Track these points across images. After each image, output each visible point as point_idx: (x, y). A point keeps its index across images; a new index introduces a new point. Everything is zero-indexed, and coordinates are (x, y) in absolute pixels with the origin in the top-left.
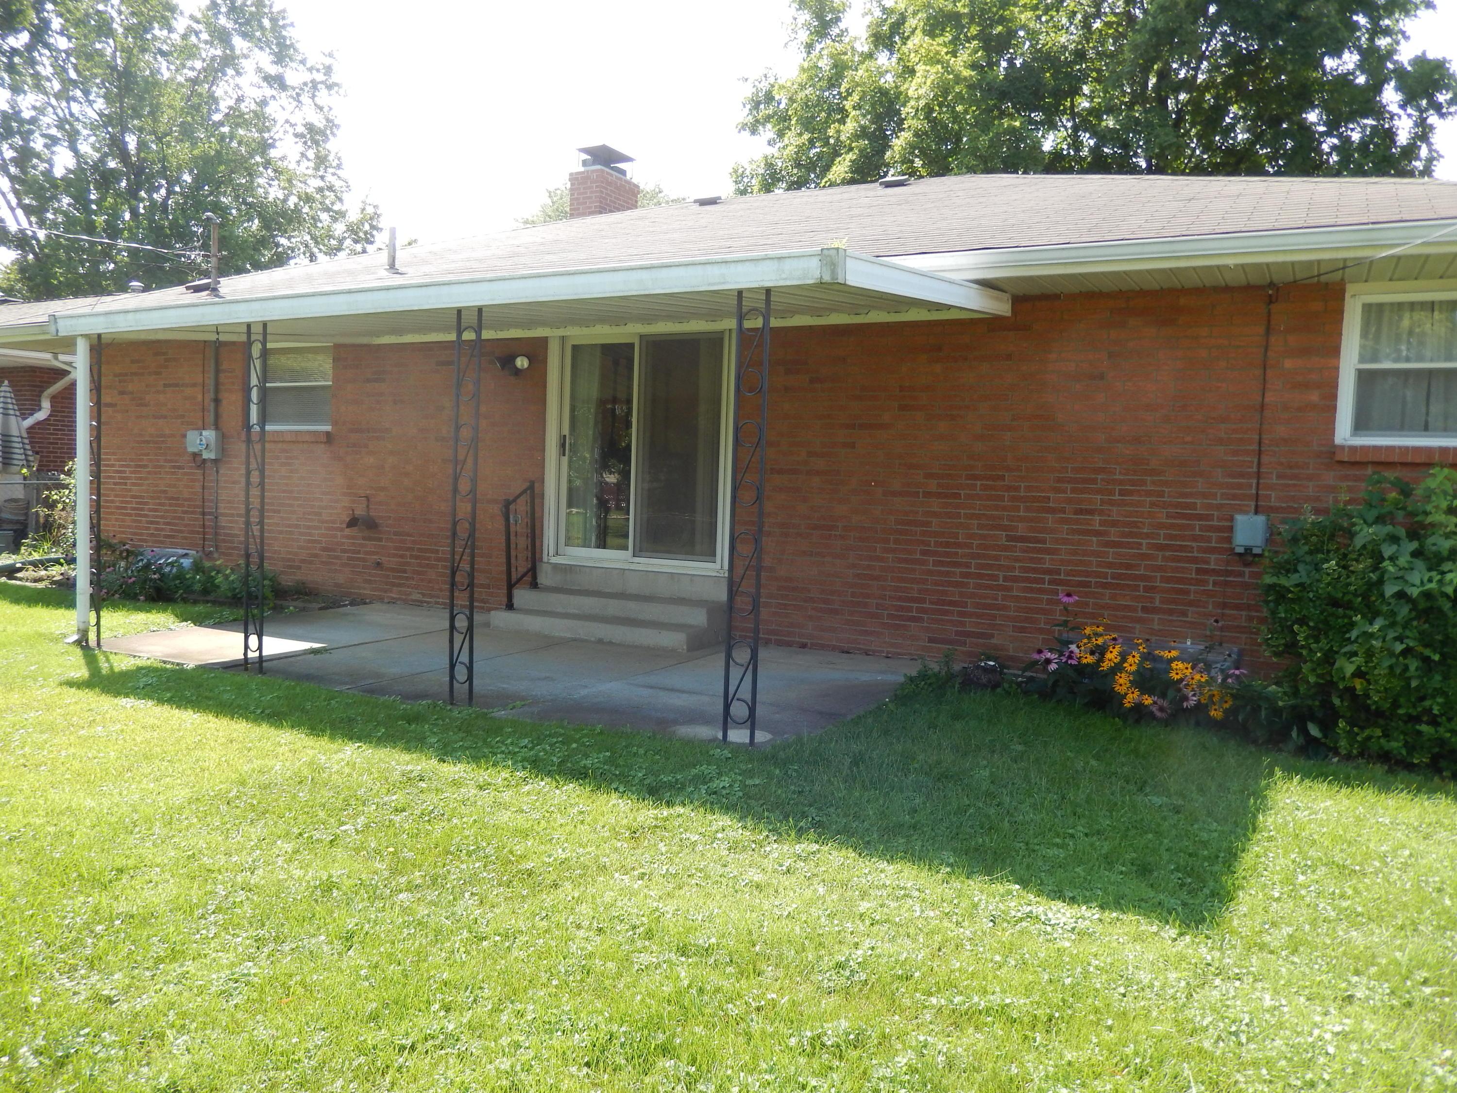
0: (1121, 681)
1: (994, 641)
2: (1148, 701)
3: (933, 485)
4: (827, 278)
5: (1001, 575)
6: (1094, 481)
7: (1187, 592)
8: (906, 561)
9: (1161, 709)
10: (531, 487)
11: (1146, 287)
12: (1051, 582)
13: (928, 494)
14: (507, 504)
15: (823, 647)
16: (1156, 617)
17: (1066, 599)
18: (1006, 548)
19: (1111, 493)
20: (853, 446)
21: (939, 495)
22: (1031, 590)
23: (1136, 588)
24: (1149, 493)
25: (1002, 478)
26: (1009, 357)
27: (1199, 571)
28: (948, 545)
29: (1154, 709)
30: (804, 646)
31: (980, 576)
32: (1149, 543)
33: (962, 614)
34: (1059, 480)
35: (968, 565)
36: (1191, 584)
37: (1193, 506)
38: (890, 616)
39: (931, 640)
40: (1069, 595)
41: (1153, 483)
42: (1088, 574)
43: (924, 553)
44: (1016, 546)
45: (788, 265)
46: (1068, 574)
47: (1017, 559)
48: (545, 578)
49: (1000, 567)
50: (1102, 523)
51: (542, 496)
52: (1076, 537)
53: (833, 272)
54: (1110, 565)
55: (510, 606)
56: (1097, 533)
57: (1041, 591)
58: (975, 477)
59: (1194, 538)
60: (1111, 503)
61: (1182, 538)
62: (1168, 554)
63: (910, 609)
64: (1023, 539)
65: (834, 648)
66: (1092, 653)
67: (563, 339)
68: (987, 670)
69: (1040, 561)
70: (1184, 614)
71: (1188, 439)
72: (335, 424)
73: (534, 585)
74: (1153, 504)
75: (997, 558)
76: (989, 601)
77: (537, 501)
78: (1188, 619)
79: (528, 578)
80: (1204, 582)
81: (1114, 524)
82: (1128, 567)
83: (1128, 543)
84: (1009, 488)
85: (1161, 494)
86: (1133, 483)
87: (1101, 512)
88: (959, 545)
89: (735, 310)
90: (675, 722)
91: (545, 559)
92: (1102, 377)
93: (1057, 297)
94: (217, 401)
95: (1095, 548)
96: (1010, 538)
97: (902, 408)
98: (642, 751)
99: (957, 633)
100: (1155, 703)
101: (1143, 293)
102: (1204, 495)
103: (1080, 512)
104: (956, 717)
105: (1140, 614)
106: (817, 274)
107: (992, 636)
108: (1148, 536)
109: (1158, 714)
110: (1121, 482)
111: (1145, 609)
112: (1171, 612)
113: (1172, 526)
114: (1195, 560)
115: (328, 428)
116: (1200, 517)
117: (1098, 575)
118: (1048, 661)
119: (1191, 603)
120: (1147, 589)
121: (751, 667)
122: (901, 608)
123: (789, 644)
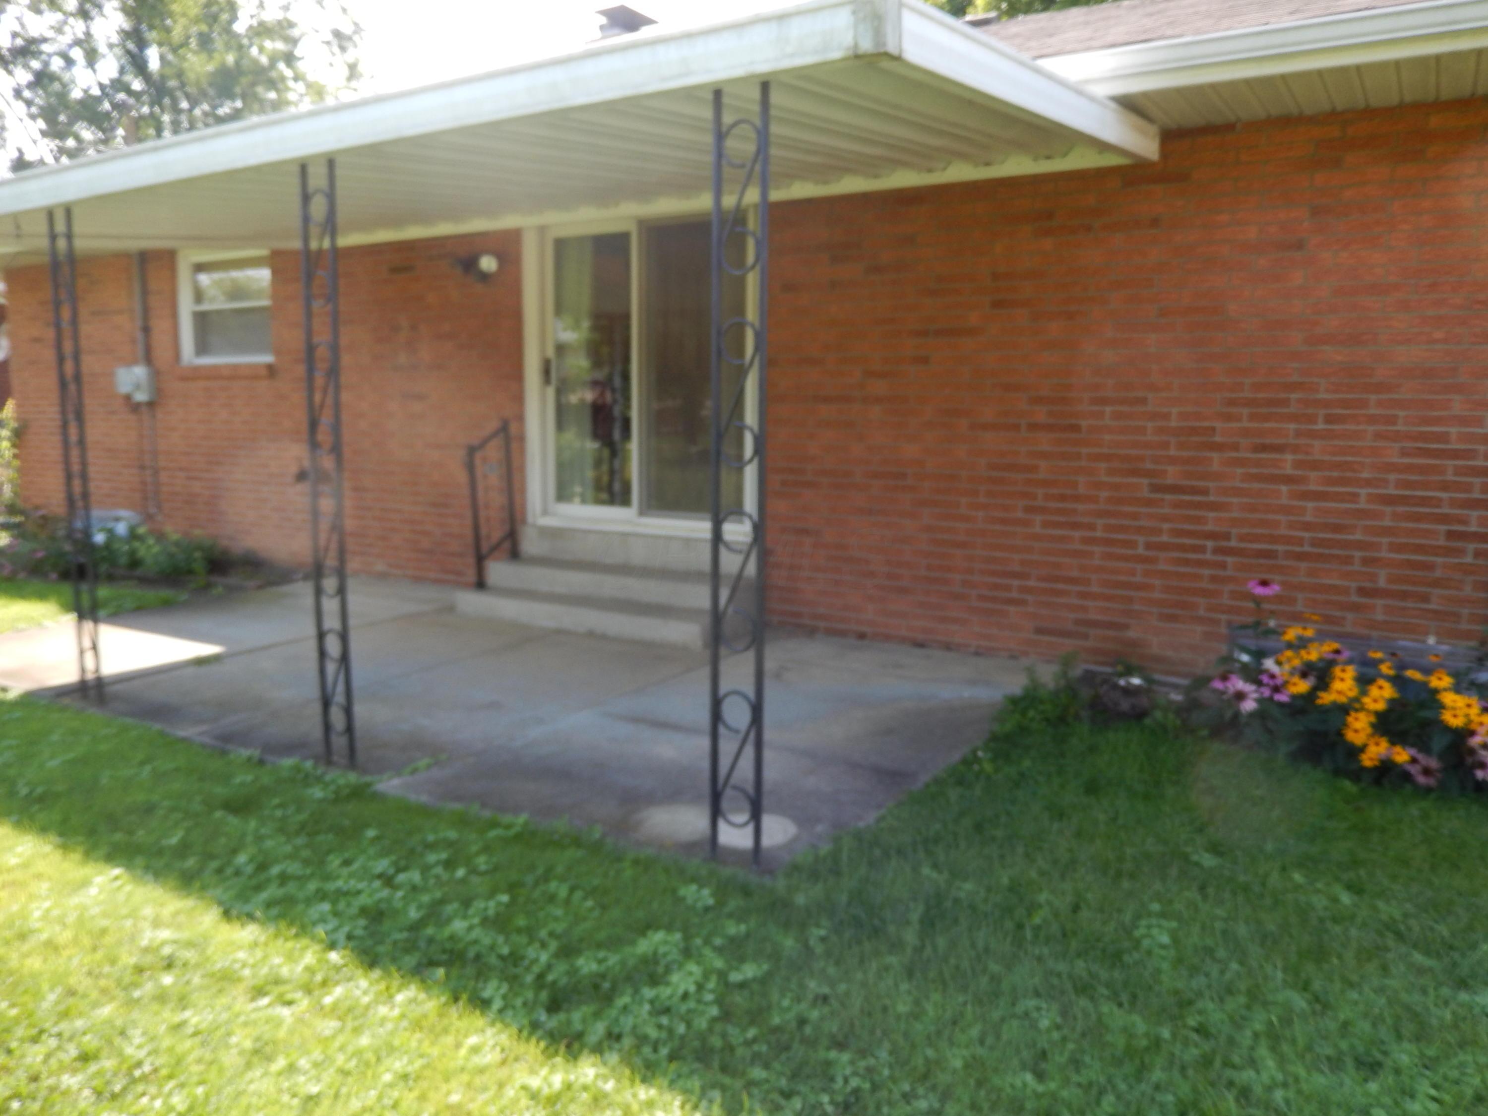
0: (1358, 725)
1: (1131, 634)
2: (1402, 756)
3: (1041, 415)
4: (866, 45)
5: (1141, 539)
6: (1285, 402)
7: (1430, 567)
8: (1003, 521)
9: (1427, 772)
10: (504, 428)
11: (1376, 102)
12: (1217, 551)
13: (1034, 427)
14: (472, 451)
15: (887, 638)
16: (1380, 602)
17: (1260, 591)
18: (1149, 503)
19: (1312, 419)
20: (925, 360)
21: (1049, 428)
22: (1187, 562)
23: (1348, 560)
24: (1372, 419)
25: (1143, 401)
26: (1155, 222)
27: (1450, 535)
28: (1063, 498)
29: (1414, 770)
30: (862, 636)
31: (1108, 542)
32: (1369, 495)
33: (1084, 595)
34: (1232, 402)
35: (1091, 527)
36: (1437, 555)
37: (1443, 438)
38: (981, 598)
39: (1039, 631)
40: (1264, 583)
41: (1380, 404)
42: (1273, 539)
43: (1029, 510)
44: (1163, 500)
45: (796, 29)
46: (1242, 538)
47: (1165, 519)
48: (530, 544)
49: (1139, 530)
50: (1298, 464)
51: (522, 439)
52: (1256, 486)
53: (878, 34)
54: (1307, 526)
55: (481, 585)
56: (1288, 480)
57: (1201, 563)
58: (1104, 401)
59: (1445, 486)
60: (1313, 434)
61: (1426, 486)
62: (1400, 509)
63: (1008, 588)
64: (1175, 489)
65: (903, 640)
66: (1304, 675)
67: (542, 230)
68: (1129, 691)
69: (1199, 520)
70: (1425, 598)
71: (1439, 335)
72: (277, 353)
73: (515, 554)
74: (1378, 436)
75: (1135, 516)
76: (1122, 578)
77: (514, 445)
78: (1432, 606)
79: (507, 545)
80: (1460, 552)
81: (1315, 465)
82: (1337, 528)
83: (1338, 493)
84: (1154, 416)
85: (1391, 420)
86: (1345, 403)
87: (1295, 449)
88: (1077, 498)
89: (710, 126)
90: (650, 799)
91: (530, 519)
92: (1299, 246)
93: (1230, 127)
94: (146, 330)
95: (1284, 501)
96: (1155, 488)
97: (997, 304)
98: (563, 892)
99: (1078, 622)
100: (1414, 761)
101: (1369, 113)
102: (1463, 421)
103: (1264, 448)
104: (1092, 788)
105: (1355, 598)
106: (847, 39)
107: (1126, 627)
108: (1368, 483)
109: (1421, 780)
110: (1326, 404)
111: (1362, 591)
112: (1404, 595)
113: (1410, 468)
114: (1444, 519)
115: (268, 358)
116: (1455, 454)
117: (1288, 540)
118: (1240, 696)
119: (1436, 583)
120: (1365, 561)
121: (752, 735)
122: (996, 587)
123: (842, 634)
